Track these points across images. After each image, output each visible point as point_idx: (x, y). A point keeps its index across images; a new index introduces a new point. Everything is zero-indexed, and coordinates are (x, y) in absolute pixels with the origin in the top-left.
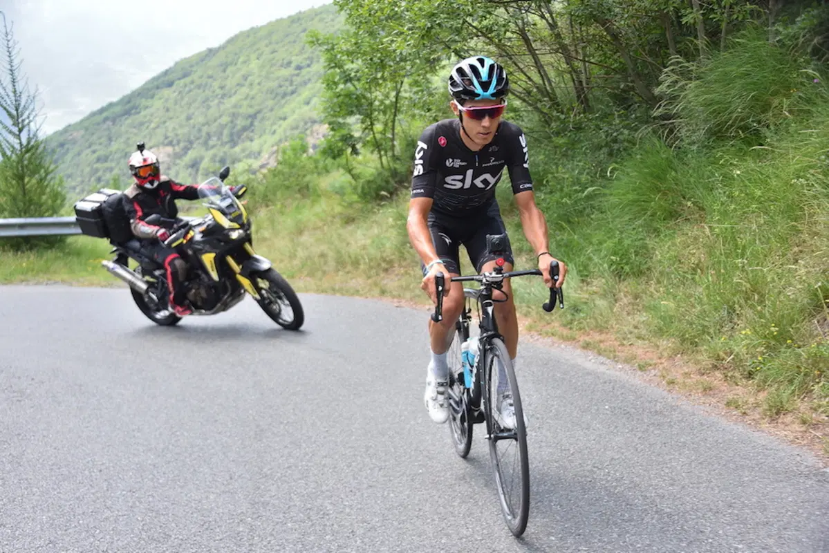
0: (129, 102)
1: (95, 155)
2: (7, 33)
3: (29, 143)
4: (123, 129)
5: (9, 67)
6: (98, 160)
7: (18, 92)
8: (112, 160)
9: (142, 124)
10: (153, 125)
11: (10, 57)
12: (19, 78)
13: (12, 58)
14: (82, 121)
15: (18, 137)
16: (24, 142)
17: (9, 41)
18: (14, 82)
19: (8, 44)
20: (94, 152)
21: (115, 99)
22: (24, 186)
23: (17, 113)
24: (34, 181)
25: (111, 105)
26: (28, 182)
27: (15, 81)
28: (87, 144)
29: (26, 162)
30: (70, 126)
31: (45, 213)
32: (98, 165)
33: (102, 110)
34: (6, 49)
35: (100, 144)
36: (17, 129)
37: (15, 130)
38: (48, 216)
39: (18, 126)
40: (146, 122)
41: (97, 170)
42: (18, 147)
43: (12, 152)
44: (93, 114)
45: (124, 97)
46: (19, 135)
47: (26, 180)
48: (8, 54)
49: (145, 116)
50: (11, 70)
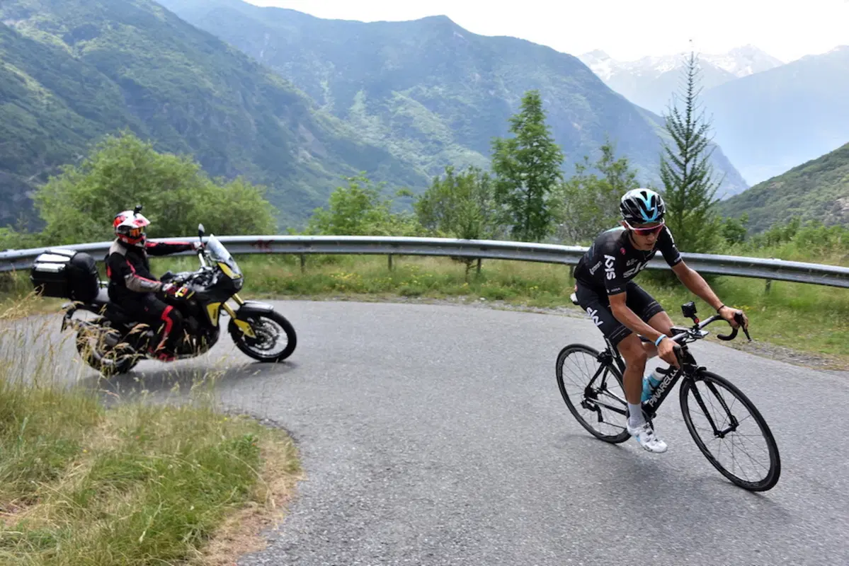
0: (826, 160)
1: (790, 202)
2: (692, 59)
3: (692, 173)
4: (818, 181)
5: (687, 95)
6: (792, 205)
7: (692, 122)
8: (803, 206)
9: (834, 178)
10: (844, 179)
11: (690, 85)
12: (696, 106)
13: (692, 86)
14: (784, 174)
15: (683, 167)
16: (688, 172)
17: (692, 68)
18: (689, 110)
19: (691, 72)
20: (789, 199)
21: (814, 158)
22: (681, 217)
23: (687, 142)
24: (692, 213)
25: (810, 163)
26: (686, 215)
27: (692, 109)
28: (784, 193)
29: (687, 194)
30: (774, 178)
31: (696, 248)
32: (790, 210)
33: (803, 166)
34: (689, 77)
35: (796, 193)
36: (684, 159)
37: (682, 160)
38: (700, 252)
39: (686, 157)
40: (838, 177)
41: (789, 213)
42: (682, 177)
43: (676, 183)
44: (794, 170)
45: (823, 156)
46: (685, 166)
47: (684, 212)
48: (689, 82)
49: (838, 172)
50: (689, 99)
